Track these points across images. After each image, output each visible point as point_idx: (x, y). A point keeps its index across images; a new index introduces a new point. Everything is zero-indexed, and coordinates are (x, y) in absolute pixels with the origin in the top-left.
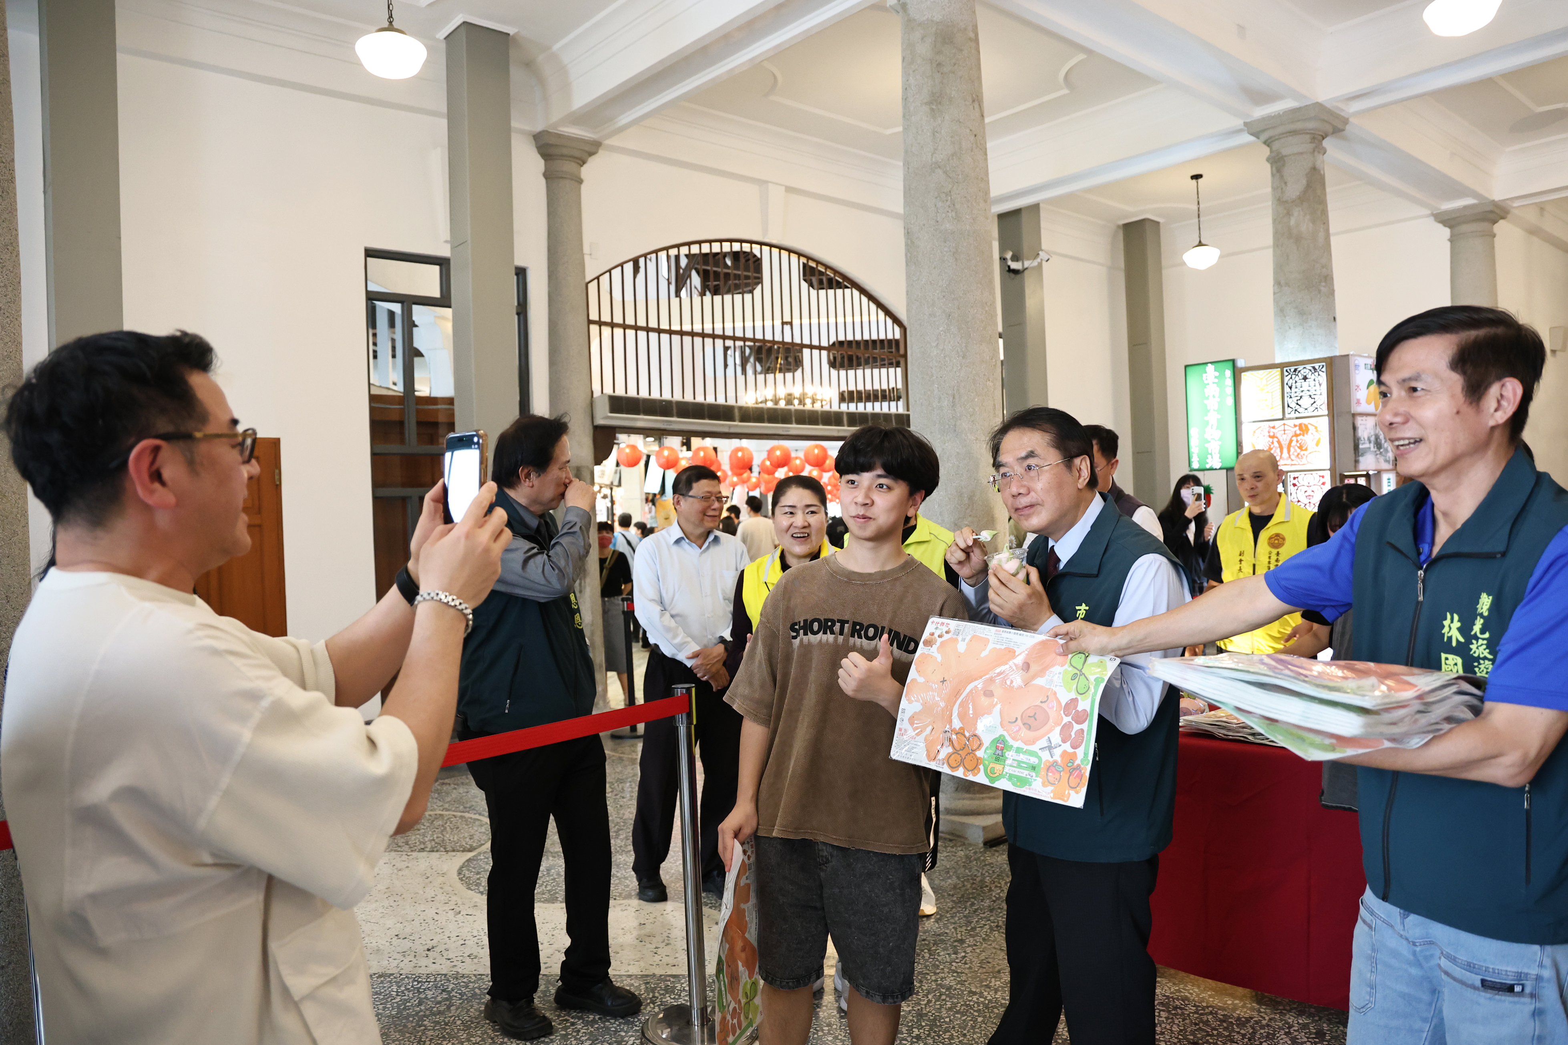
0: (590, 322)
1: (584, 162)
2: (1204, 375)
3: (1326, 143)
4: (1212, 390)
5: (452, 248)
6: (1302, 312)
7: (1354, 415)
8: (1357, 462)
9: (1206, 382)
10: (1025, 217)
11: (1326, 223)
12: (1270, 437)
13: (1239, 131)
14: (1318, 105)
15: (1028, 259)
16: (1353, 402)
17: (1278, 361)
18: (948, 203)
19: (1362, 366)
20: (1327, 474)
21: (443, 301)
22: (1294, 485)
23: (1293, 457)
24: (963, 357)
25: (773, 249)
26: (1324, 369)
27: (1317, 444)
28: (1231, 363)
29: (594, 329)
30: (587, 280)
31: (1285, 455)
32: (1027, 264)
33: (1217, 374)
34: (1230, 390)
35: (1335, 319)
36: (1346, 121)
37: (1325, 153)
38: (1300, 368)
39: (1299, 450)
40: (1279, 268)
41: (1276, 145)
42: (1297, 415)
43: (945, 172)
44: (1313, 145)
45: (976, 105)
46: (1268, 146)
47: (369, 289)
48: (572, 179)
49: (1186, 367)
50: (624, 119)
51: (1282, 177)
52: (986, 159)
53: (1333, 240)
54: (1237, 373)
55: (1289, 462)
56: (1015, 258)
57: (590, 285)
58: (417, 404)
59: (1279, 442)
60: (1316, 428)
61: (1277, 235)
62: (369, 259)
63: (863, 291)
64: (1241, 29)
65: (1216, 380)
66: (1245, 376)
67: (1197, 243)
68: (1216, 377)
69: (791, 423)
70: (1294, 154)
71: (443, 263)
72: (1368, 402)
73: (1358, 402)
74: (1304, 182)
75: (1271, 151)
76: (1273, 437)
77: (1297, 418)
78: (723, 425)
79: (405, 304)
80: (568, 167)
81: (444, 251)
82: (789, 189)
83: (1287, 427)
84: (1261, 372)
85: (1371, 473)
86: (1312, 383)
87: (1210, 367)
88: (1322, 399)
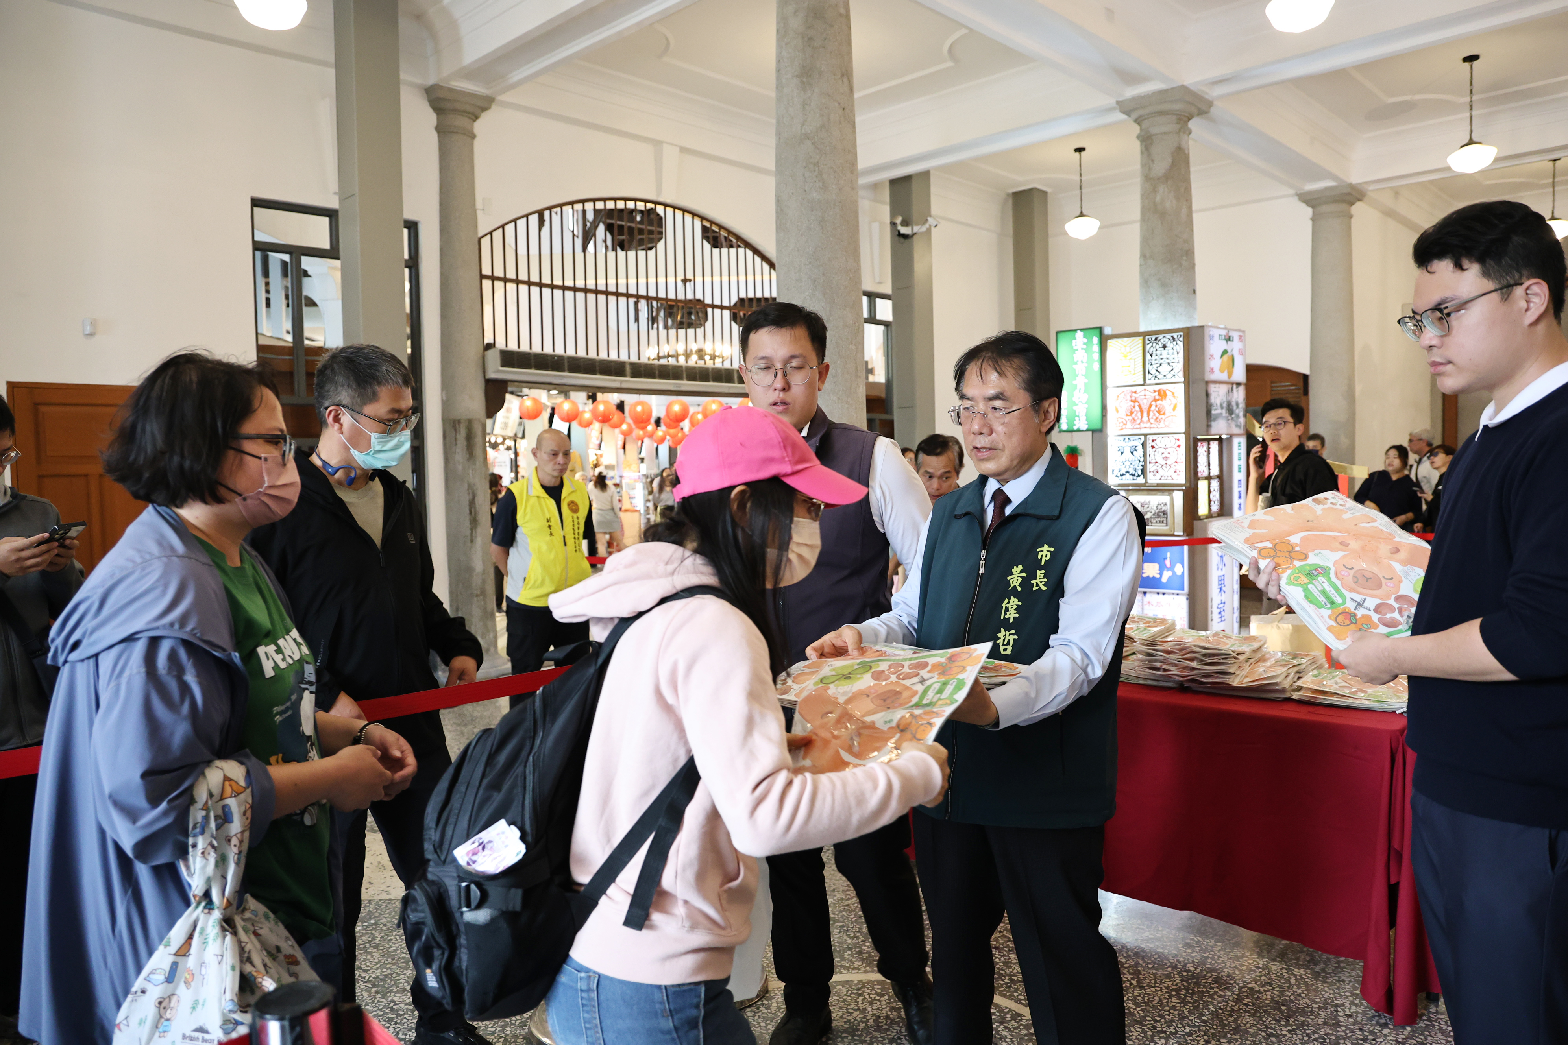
0: (483, 277)
1: (477, 117)
2: (1074, 341)
3: (1191, 124)
4: (1080, 355)
5: (340, 201)
6: (1165, 285)
7: (1207, 383)
8: (1209, 426)
9: (1075, 348)
10: (915, 185)
11: (1189, 200)
12: (1132, 401)
13: (1110, 110)
14: (1184, 89)
15: (917, 224)
16: (1207, 369)
17: (1142, 329)
18: (816, 173)
19: (1216, 337)
20: (1182, 438)
21: (332, 253)
22: (1153, 447)
23: (1152, 421)
25: (667, 208)
26: (1181, 339)
27: (1174, 409)
28: (1098, 331)
29: (487, 284)
30: (480, 235)
31: (1145, 418)
32: (916, 229)
33: (1085, 340)
34: (1097, 356)
35: (1194, 291)
36: (1210, 104)
37: (1190, 133)
38: (1160, 337)
39: (1157, 414)
40: (1145, 241)
41: (1145, 124)
42: (1157, 381)
43: (813, 144)
44: (1178, 126)
45: (845, 80)
46: (1139, 124)
47: (256, 239)
48: (464, 134)
49: (1057, 333)
50: (518, 75)
51: (1149, 155)
52: (854, 132)
53: (1196, 217)
54: (1104, 340)
55: (1148, 425)
56: (905, 223)
57: (482, 240)
58: (307, 355)
59: (1140, 406)
60: (1173, 393)
61: (1144, 210)
62: (255, 209)
63: (756, 251)
64: (1110, 13)
65: (1085, 347)
66: (1111, 343)
67: (1078, 213)
68: (1084, 344)
69: (682, 379)
70: (1162, 134)
71: (331, 214)
72: (1222, 371)
73: (1212, 370)
74: (1170, 160)
75: (1141, 130)
76: (1134, 401)
77: (1156, 384)
78: (615, 380)
79: (294, 255)
80: (461, 121)
81: (333, 203)
82: (684, 150)
83: (1147, 393)
84: (1126, 339)
85: (1224, 437)
86: (1171, 351)
87: (1079, 334)
88: (1179, 366)
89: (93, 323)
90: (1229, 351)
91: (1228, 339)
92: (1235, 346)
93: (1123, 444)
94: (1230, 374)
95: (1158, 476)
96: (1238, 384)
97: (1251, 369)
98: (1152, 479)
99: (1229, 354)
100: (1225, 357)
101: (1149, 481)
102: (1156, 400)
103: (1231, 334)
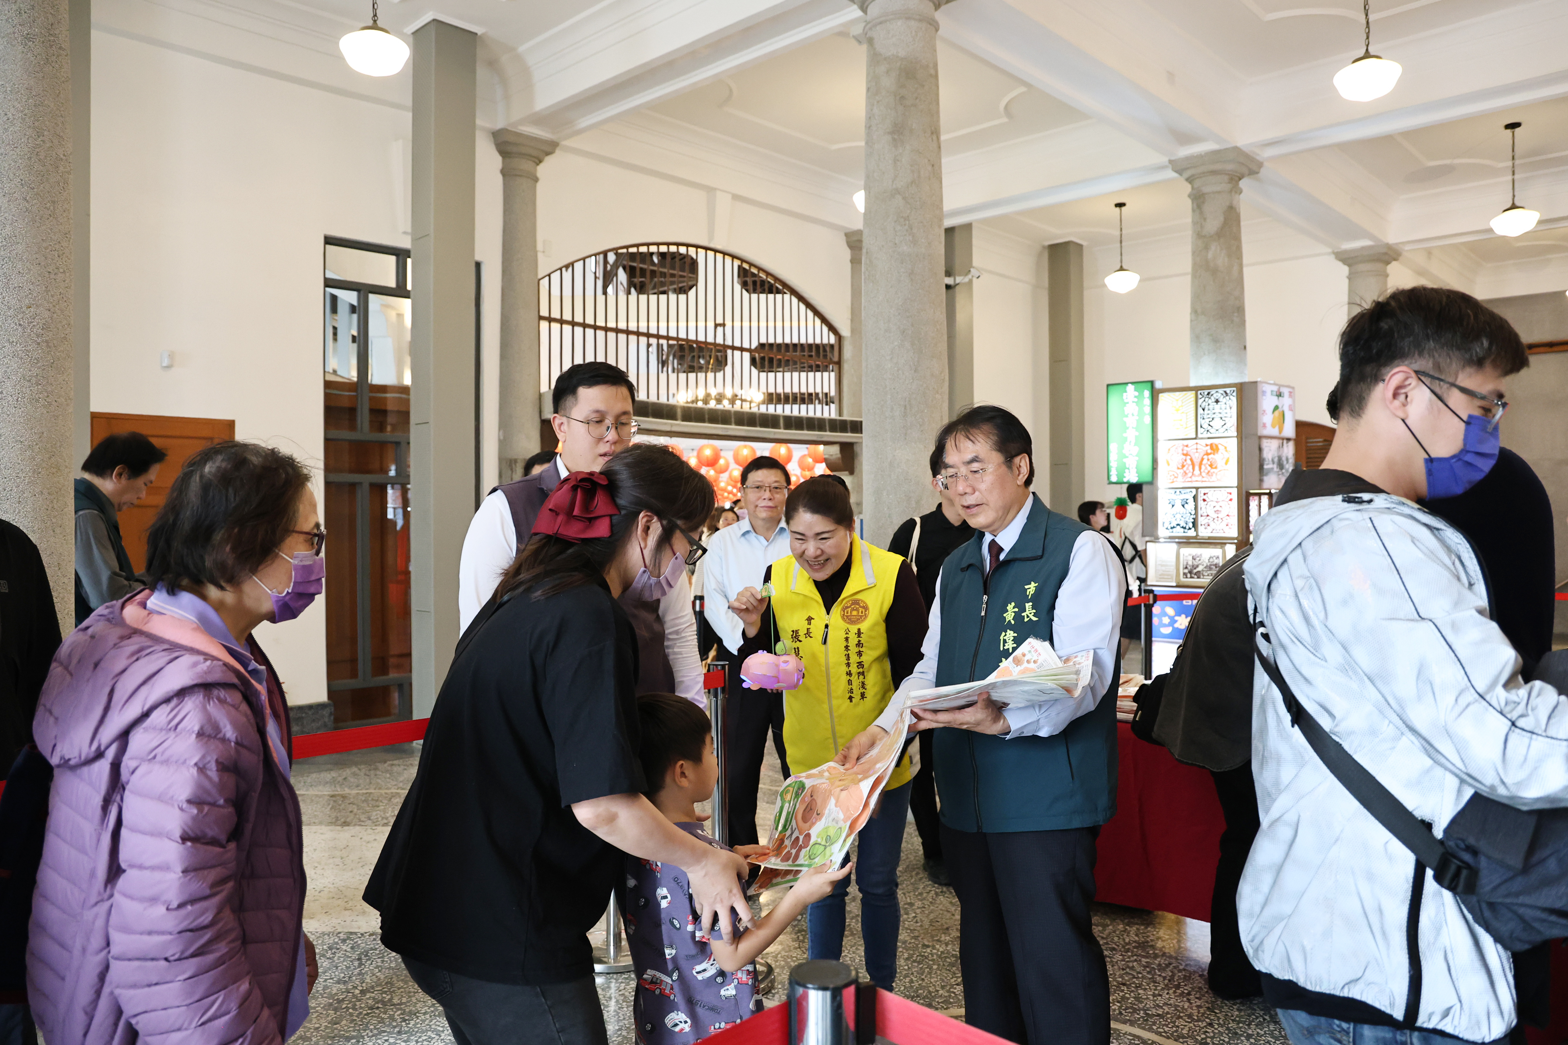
0: (541, 318)
1: (540, 162)
2: (1125, 394)
3: (1243, 184)
4: (1131, 408)
5: (412, 241)
6: (1216, 340)
7: (1260, 438)
8: (1261, 481)
9: (1126, 401)
10: (962, 234)
11: (1240, 257)
12: (1184, 454)
13: (1162, 168)
14: (1236, 149)
15: (960, 275)
16: (1260, 425)
17: (1193, 383)
18: (906, 227)
19: (1269, 393)
20: (1235, 491)
21: (400, 291)
22: (1204, 500)
23: (1204, 474)
24: (915, 371)
25: (718, 254)
26: (1235, 394)
27: (1226, 463)
28: (1149, 385)
29: (544, 325)
30: (540, 276)
31: (1197, 472)
32: (959, 279)
33: (1136, 394)
34: (1148, 409)
35: (1245, 347)
36: (1260, 165)
37: (1241, 192)
38: (1213, 391)
39: (1209, 468)
40: (1196, 298)
41: (1197, 183)
42: (1209, 435)
43: (904, 198)
44: (1230, 186)
45: (935, 137)
46: (1190, 183)
47: (327, 276)
48: (528, 177)
49: (1108, 385)
50: (585, 122)
51: (1201, 213)
52: (941, 188)
53: (1246, 271)
54: (1155, 394)
55: (1200, 478)
56: (948, 274)
57: (541, 282)
58: (371, 391)
59: (1191, 460)
60: (1225, 448)
61: (1196, 267)
62: (328, 246)
63: (801, 299)
64: (1171, 76)
65: (1136, 400)
66: (1162, 397)
67: (1118, 267)
68: (1135, 397)
69: (730, 424)
70: (1214, 193)
71: (401, 255)
72: (1273, 426)
73: (1264, 426)
74: (1222, 219)
75: (1193, 188)
76: (1186, 455)
77: (1209, 438)
78: (666, 424)
79: (362, 292)
80: (525, 165)
81: (405, 243)
82: (736, 197)
83: (1199, 446)
84: (1178, 393)
85: (1273, 491)
86: (1223, 406)
87: (1130, 387)
88: (1232, 421)
89: (171, 356)
90: (1280, 406)
91: (1280, 395)
92: (1286, 402)
93: (1173, 496)
94: (1281, 430)
95: (1210, 529)
96: (1288, 440)
97: (1300, 425)
98: (1204, 532)
99: (1280, 409)
100: (1277, 412)
101: (1200, 534)
102: (1207, 454)
103: (1283, 390)
